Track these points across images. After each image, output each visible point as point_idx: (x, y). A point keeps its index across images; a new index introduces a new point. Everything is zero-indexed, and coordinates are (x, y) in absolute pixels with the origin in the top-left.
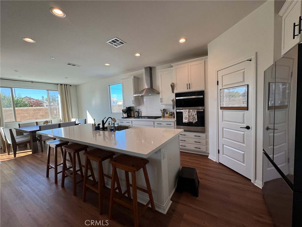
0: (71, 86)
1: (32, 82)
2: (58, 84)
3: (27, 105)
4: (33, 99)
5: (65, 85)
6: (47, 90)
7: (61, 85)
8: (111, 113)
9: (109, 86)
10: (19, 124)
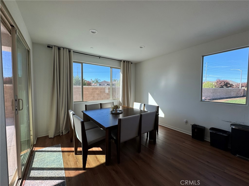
0: (132, 63)
1: (100, 57)
2: (121, 61)
3: (86, 84)
4: (86, 81)
5: (127, 62)
6: (111, 67)
7: (124, 61)
8: (201, 101)
9: (203, 56)
10: (86, 105)
